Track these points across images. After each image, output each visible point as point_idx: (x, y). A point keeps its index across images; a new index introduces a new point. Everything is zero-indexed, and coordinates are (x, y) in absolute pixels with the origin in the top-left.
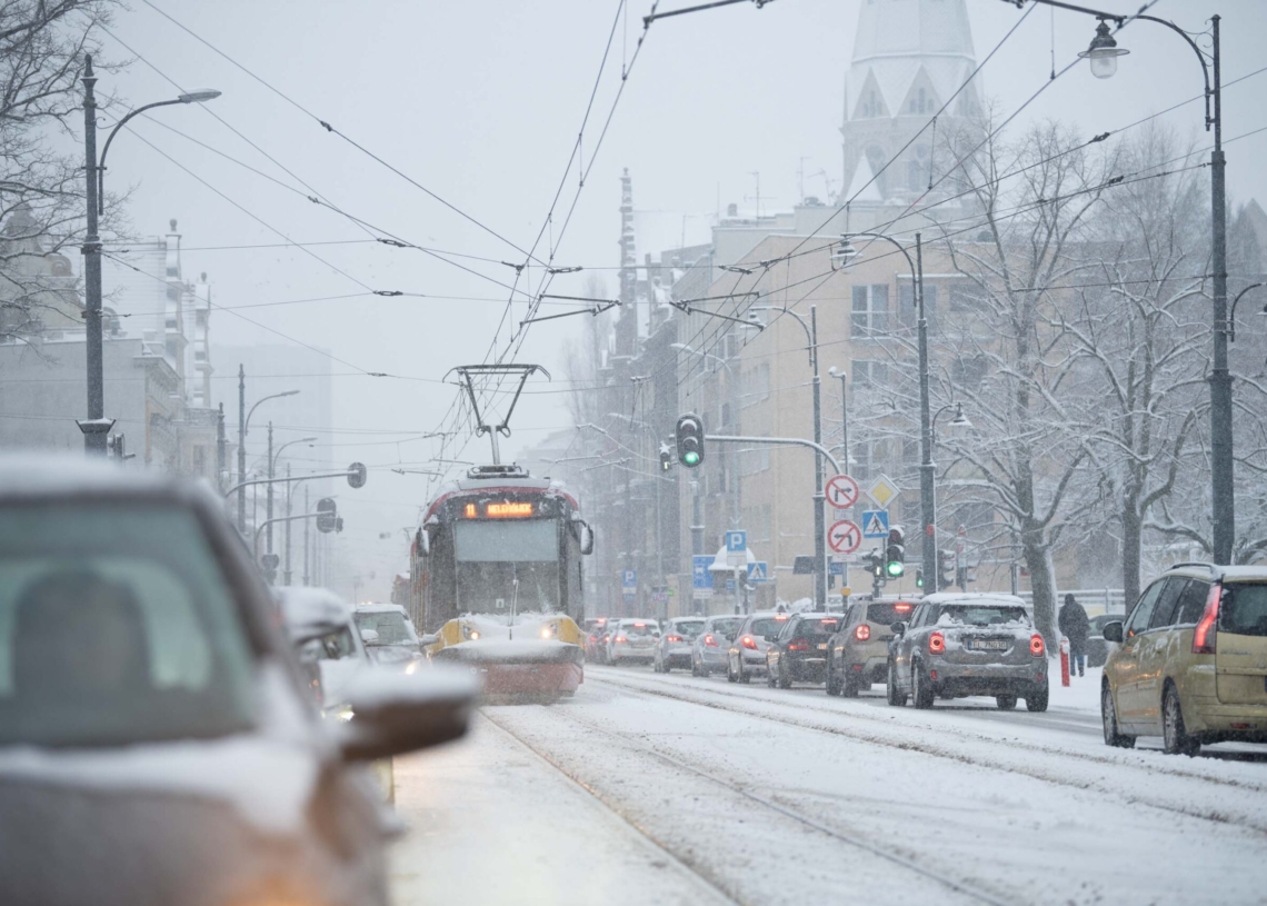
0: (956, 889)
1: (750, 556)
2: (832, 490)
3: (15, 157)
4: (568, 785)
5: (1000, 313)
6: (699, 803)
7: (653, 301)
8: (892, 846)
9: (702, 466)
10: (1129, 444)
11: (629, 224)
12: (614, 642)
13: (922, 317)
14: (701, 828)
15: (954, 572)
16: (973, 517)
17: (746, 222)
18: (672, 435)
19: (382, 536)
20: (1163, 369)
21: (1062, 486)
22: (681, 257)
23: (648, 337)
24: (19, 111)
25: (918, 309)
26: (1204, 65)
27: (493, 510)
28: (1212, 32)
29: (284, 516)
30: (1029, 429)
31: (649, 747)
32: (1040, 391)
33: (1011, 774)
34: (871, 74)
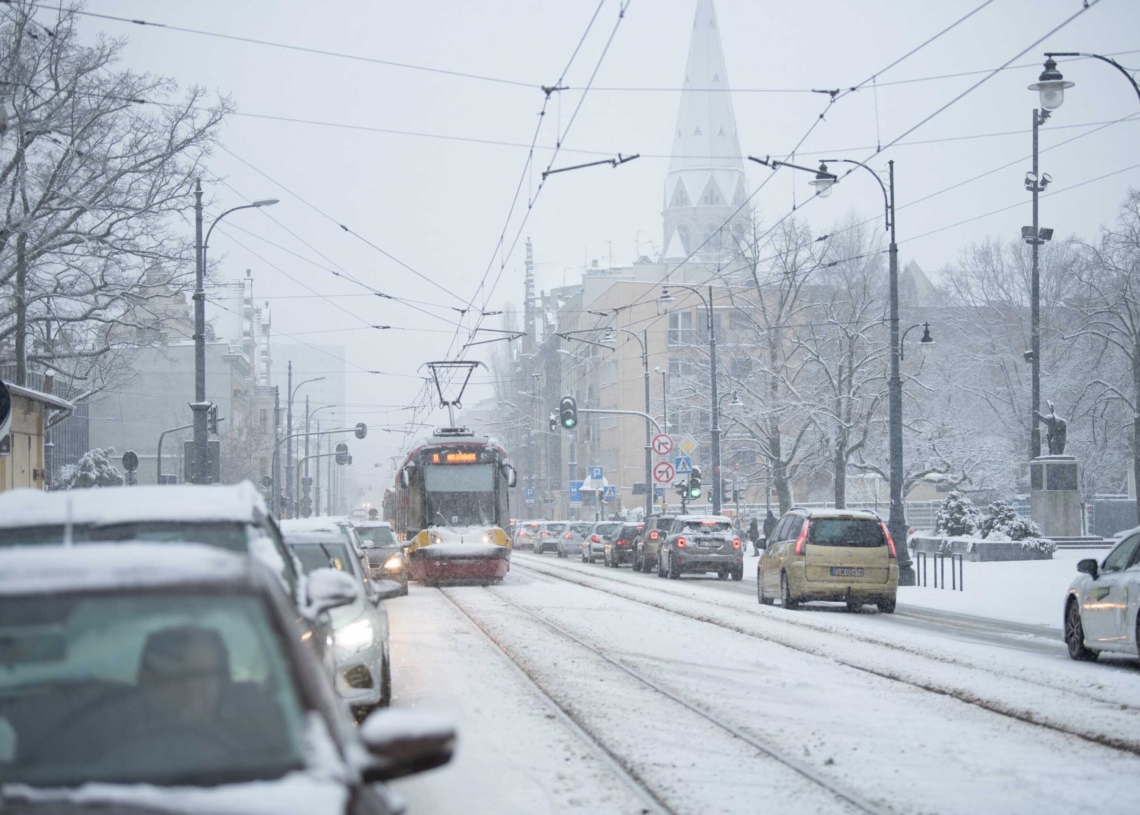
0: (735, 736)
1: (605, 482)
2: (657, 443)
3: (153, 236)
4: (493, 648)
5: (761, 334)
6: (575, 664)
7: (545, 319)
8: (696, 701)
9: (576, 428)
10: (839, 416)
11: (530, 272)
12: (518, 535)
13: (712, 337)
14: (577, 685)
15: (732, 492)
16: (744, 458)
17: (603, 271)
18: (557, 409)
19: (376, 466)
20: (860, 370)
21: (798, 440)
22: (563, 292)
23: (542, 342)
24: (155, 208)
25: (710, 333)
26: (884, 190)
27: (451, 457)
28: (889, 170)
29: (315, 454)
30: (778, 406)
31: (542, 617)
32: (784, 382)
33: (768, 642)
34: (680, 181)
